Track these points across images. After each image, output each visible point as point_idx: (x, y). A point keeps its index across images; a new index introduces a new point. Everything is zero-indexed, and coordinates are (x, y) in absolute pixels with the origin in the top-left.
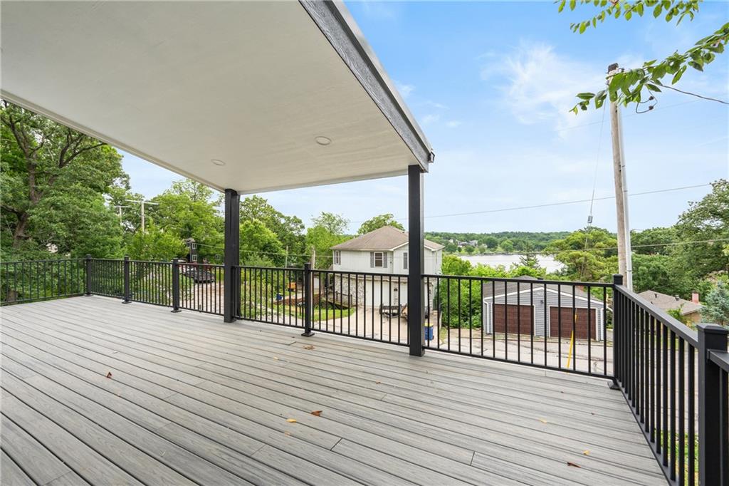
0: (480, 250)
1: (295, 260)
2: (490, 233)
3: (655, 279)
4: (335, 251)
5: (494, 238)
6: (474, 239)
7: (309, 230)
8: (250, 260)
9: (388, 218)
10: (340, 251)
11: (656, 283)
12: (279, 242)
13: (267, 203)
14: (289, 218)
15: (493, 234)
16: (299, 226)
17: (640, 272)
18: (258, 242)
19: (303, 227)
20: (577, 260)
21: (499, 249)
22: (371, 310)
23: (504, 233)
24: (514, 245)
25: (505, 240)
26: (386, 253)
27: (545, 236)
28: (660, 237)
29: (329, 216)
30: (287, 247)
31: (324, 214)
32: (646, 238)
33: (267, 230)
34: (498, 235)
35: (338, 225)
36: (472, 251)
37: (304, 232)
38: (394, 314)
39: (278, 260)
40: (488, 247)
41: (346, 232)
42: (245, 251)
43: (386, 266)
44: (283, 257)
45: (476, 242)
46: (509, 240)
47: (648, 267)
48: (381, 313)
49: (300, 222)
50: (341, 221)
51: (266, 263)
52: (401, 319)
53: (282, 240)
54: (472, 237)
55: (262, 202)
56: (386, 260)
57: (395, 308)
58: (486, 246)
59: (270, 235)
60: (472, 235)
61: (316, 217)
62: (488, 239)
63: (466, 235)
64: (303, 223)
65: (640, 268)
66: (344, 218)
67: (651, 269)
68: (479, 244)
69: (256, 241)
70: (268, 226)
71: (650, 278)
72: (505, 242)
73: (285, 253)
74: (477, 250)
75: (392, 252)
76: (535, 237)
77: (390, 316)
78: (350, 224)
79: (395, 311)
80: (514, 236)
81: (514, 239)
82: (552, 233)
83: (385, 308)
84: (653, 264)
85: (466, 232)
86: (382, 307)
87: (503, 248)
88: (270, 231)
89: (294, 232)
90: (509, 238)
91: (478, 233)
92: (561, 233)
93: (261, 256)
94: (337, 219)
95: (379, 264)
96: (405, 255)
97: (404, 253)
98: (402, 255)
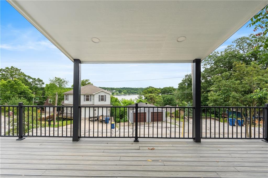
0: (116, 94)
1: (38, 99)
2: (119, 88)
3: (168, 101)
4: (65, 94)
5: (121, 89)
6: (114, 90)
7: (47, 85)
8: (12, 100)
9: (87, 81)
10: (68, 95)
11: (168, 103)
12: (30, 91)
13: (20, 71)
14: (35, 79)
15: (120, 88)
16: (41, 83)
17: (165, 100)
18: (17, 90)
19: (43, 83)
20: (151, 97)
21: (123, 93)
22: (84, 119)
23: (124, 88)
24: (127, 92)
25: (124, 90)
26: (91, 95)
27: (136, 89)
28: (167, 90)
29: (59, 79)
30: (34, 93)
31: (56, 78)
32: (164, 90)
33: (23, 84)
34: (122, 89)
35: (63, 83)
36: (114, 94)
37: (44, 86)
38: (96, 120)
39: (30, 99)
40: (119, 93)
41: (67, 87)
42: (8, 95)
43: (91, 101)
44: (32, 98)
45: (115, 91)
46: (125, 90)
47: (166, 98)
48: (89, 120)
49: (42, 81)
50: (64, 81)
51: (23, 101)
52: (99, 122)
53: (31, 89)
54: (113, 89)
55: (17, 70)
56: (91, 98)
57: (96, 117)
58: (118, 92)
59: (25, 87)
60: (113, 88)
61: (52, 79)
62: (119, 90)
63: (111, 88)
64: (43, 81)
65: (165, 98)
66: (66, 80)
67: (167, 99)
68: (116, 92)
69: (16, 89)
70: (23, 83)
71: (167, 101)
72: (125, 91)
73: (34, 96)
74: (115, 94)
75: (94, 95)
76: (133, 89)
77: (93, 121)
78: (69, 83)
79: (96, 119)
80: (127, 89)
81: (127, 90)
82: (138, 88)
83: (91, 118)
84: (167, 97)
85: (111, 87)
86: (90, 118)
87: (124, 93)
88: (24, 85)
89: (38, 86)
90: (125, 89)
91: (115, 88)
92: (140, 88)
93: (20, 97)
94: (63, 80)
95: (88, 100)
96: (99, 96)
97: (99, 95)
98: (98, 96)
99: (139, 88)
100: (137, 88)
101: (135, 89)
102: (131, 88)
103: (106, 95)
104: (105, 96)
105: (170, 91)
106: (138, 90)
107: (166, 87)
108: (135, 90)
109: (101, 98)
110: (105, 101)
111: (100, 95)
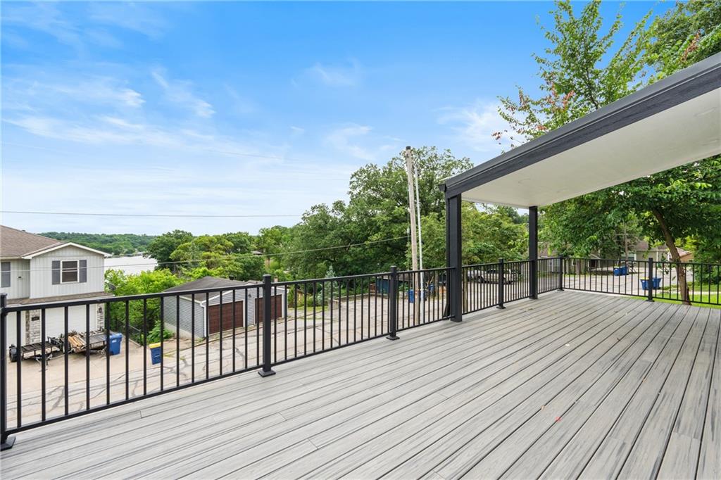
26: (6, 263)
43: (6, 285)
56: (8, 276)
75: (28, 261)
96: (56, 264)
97: (53, 262)
98: (50, 265)
99: (120, 235)
100: (111, 236)
101: (103, 237)
102: (86, 235)
103: (85, 261)
104: (84, 263)
105: (242, 242)
106: (116, 240)
107: (231, 234)
108: (106, 242)
109: (61, 272)
110: (80, 282)
111: (57, 259)
